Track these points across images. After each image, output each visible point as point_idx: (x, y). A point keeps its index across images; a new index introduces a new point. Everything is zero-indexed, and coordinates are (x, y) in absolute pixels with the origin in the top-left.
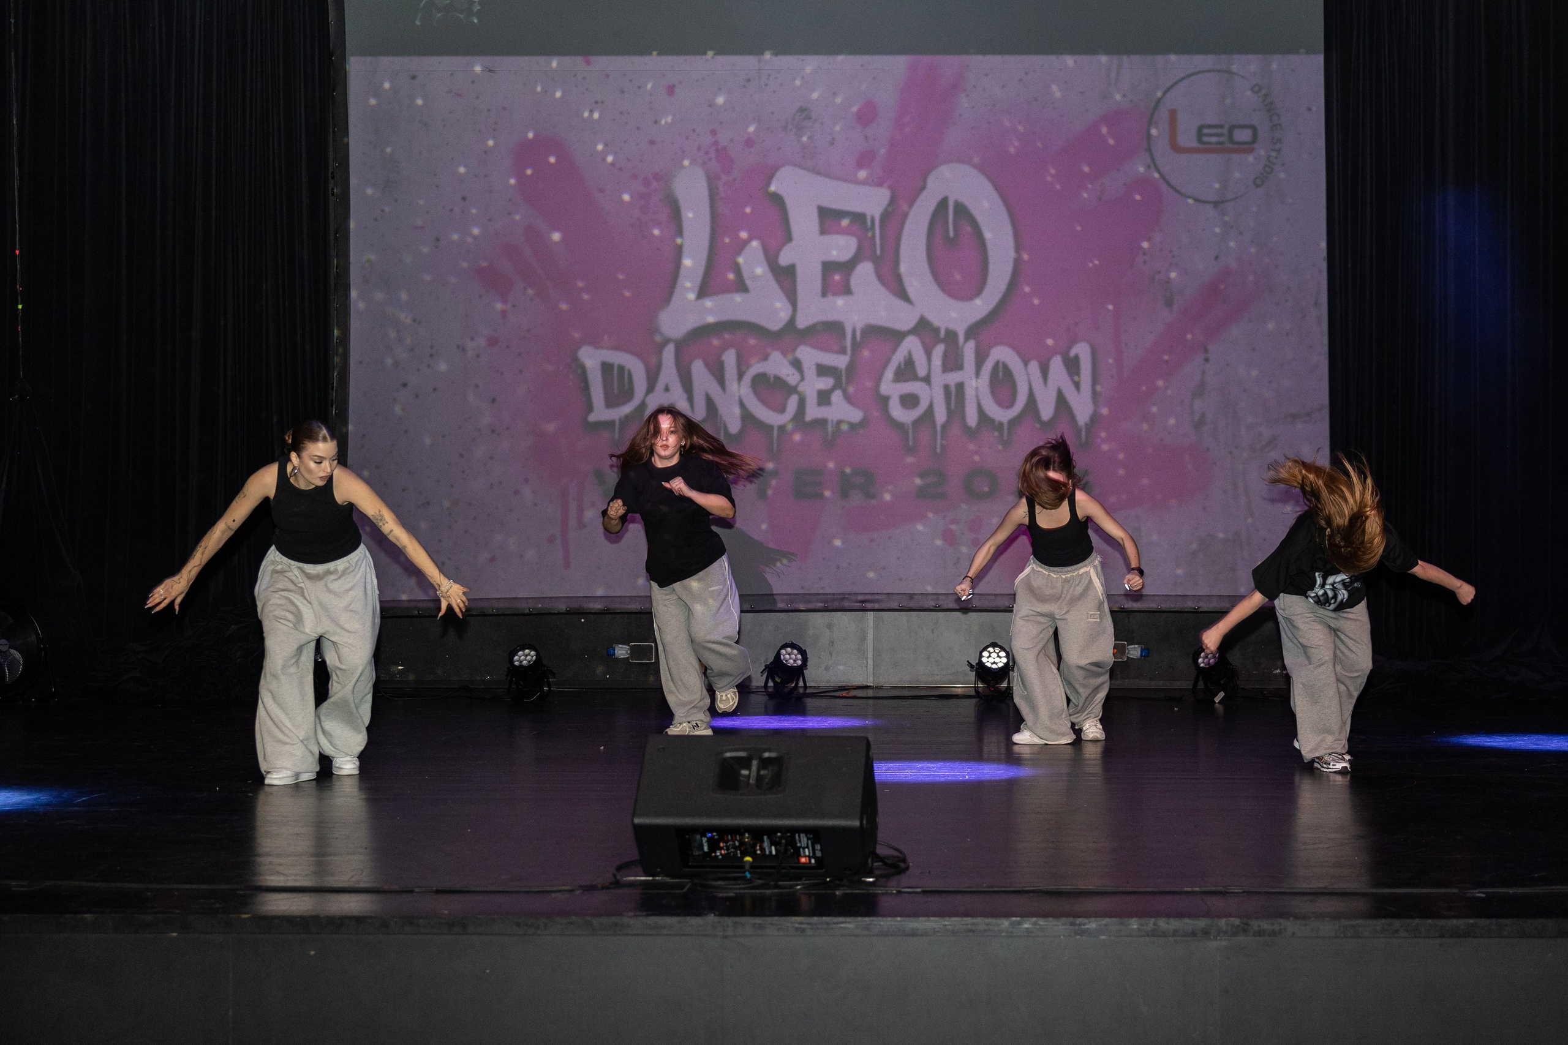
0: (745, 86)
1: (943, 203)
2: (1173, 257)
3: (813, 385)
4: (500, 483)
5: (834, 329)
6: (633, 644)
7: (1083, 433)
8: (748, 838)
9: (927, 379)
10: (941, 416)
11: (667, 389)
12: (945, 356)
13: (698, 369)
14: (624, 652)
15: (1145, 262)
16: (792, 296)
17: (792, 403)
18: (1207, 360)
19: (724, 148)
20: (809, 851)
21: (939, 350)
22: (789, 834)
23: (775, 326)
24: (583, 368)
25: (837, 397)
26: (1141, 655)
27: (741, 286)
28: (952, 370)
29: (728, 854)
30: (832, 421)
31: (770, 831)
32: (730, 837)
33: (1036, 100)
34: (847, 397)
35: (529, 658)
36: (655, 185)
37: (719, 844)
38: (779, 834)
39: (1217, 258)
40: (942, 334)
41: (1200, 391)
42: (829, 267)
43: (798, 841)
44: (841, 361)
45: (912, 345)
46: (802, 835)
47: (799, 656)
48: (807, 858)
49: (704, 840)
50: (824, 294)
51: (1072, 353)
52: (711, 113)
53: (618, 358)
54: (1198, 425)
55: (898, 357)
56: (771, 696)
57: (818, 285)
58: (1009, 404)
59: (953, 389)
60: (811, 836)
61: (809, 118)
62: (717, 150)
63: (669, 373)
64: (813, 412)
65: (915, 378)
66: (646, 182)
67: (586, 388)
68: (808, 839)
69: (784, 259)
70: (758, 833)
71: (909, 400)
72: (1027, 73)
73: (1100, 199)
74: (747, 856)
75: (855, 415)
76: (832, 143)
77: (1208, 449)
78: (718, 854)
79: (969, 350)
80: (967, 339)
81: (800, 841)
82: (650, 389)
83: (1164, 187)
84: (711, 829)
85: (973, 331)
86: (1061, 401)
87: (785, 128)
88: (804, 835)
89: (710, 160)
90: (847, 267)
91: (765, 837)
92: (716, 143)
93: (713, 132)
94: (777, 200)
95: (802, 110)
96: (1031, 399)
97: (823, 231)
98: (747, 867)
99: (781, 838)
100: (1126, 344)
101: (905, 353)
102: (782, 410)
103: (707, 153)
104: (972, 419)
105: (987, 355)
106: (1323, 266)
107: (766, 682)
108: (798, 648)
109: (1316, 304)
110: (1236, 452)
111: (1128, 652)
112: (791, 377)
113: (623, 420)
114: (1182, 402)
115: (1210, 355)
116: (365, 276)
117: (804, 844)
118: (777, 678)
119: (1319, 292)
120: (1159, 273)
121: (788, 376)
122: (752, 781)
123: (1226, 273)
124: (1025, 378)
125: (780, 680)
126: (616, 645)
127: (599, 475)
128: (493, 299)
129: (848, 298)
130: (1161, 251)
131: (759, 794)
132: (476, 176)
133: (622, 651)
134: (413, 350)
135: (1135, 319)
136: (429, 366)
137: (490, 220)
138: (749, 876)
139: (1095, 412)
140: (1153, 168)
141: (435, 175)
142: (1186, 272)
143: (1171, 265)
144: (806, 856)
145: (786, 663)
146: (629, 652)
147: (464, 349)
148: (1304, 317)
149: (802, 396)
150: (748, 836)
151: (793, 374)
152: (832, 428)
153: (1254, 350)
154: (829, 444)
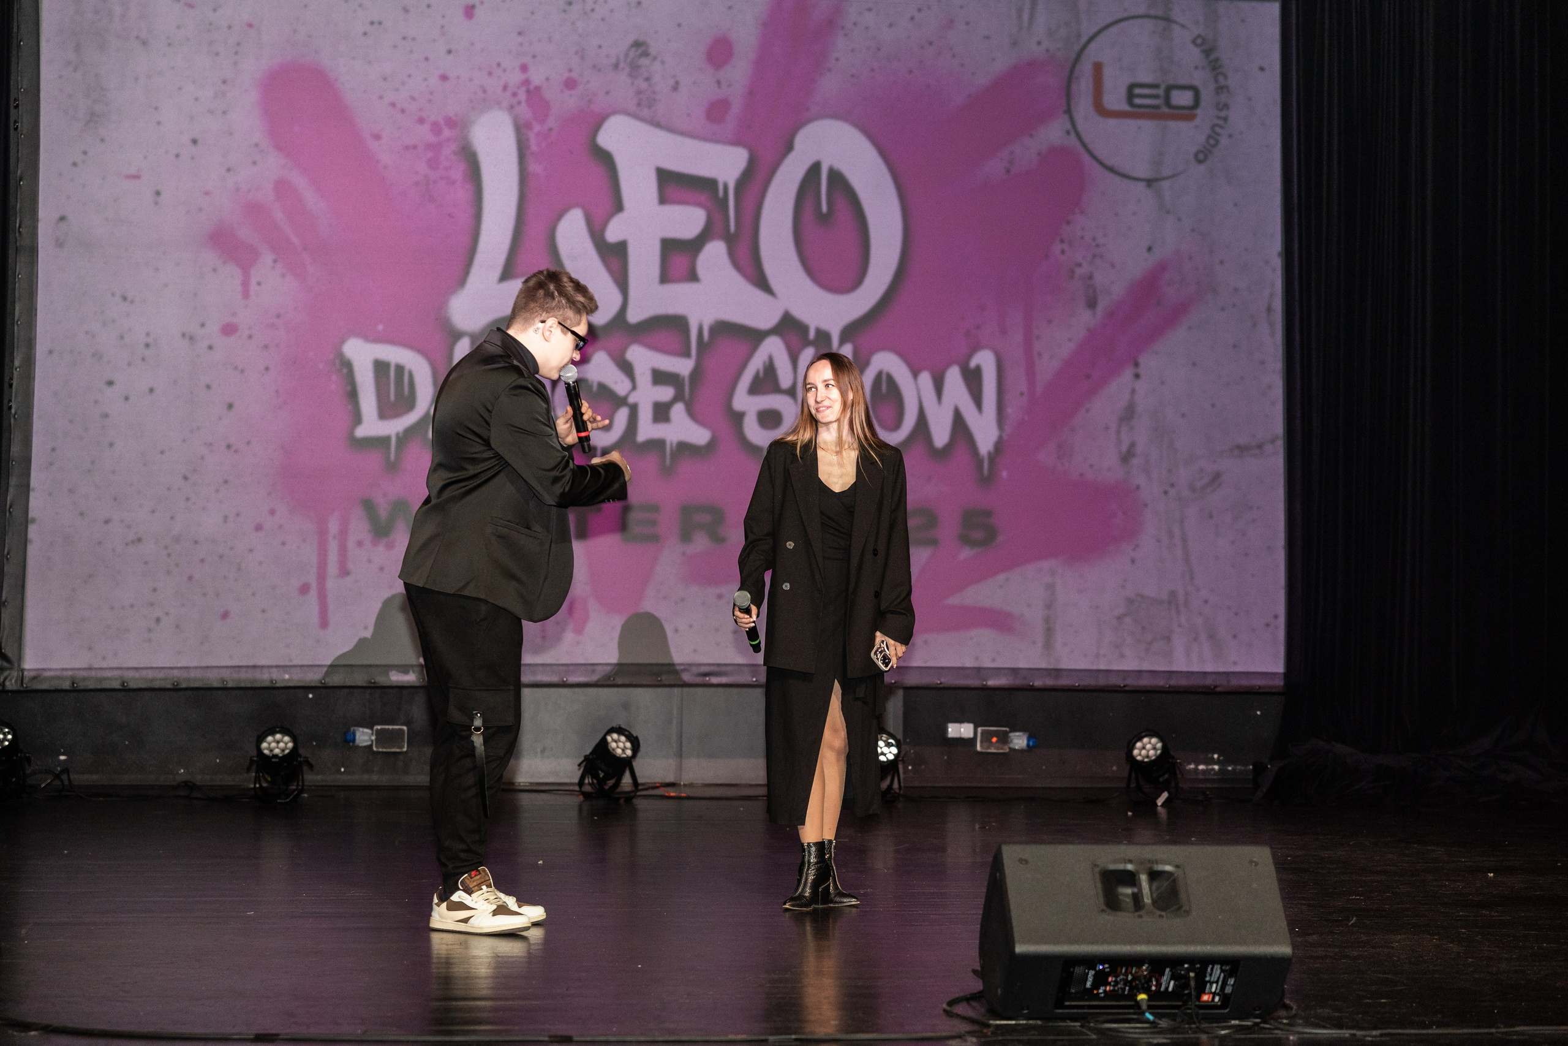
0: (565, 11)
1: (815, 168)
2: (1097, 246)
3: (648, 395)
4: (238, 515)
5: (675, 324)
6: (379, 728)
7: (986, 465)
8: (1146, 970)
15: (1063, 252)
16: (622, 282)
17: (622, 417)
18: (1137, 376)
19: (538, 89)
20: (1216, 989)
22: (1198, 966)
24: (346, 367)
25: (678, 411)
26: (1028, 745)
29: (1114, 990)
30: (671, 444)
31: (1174, 962)
32: (1123, 970)
33: (931, 43)
34: (691, 413)
35: (282, 745)
36: (447, 133)
37: (1108, 978)
38: (1186, 966)
39: (1150, 249)
40: (812, 335)
41: (1129, 414)
42: (670, 247)
43: (1208, 975)
44: (683, 367)
45: (774, 348)
46: (1215, 967)
47: (628, 745)
48: (1211, 996)
49: (1092, 973)
50: (665, 278)
51: (973, 363)
52: (521, 44)
53: (394, 354)
54: (1127, 457)
55: (756, 363)
56: (587, 796)
57: (655, 269)
58: (897, 423)
60: (1228, 968)
61: (646, 54)
62: (528, 91)
64: (647, 430)
65: (777, 389)
66: (436, 129)
67: (353, 395)
68: (1222, 971)
69: (613, 233)
70: (1158, 964)
71: (769, 418)
72: (920, 10)
73: (1008, 171)
74: (1140, 993)
75: (700, 436)
76: (676, 87)
77: (1138, 487)
78: (1101, 991)
80: (841, 340)
81: (1211, 975)
83: (1086, 158)
84: (1102, 959)
85: (850, 332)
86: (959, 422)
87: (616, 66)
88: (1219, 966)
89: (519, 103)
90: (694, 246)
91: (1168, 970)
92: (527, 82)
93: (524, 68)
94: (606, 159)
95: (637, 44)
96: (922, 421)
97: (663, 200)
98: (1144, 1007)
99: (1188, 970)
100: (1039, 354)
101: (766, 358)
103: (515, 94)
105: (868, 362)
106: (1277, 263)
107: (582, 778)
108: (627, 733)
109: (1269, 310)
110: (1172, 492)
111: (1011, 741)
112: (620, 384)
113: (401, 435)
114: (1107, 428)
115: (1141, 370)
116: (57, 240)
117: (1214, 978)
118: (600, 772)
119: (1272, 295)
120: (1079, 265)
121: (616, 383)
122: (1147, 900)
123: (1162, 268)
124: (915, 393)
125: (602, 775)
126: (356, 728)
127: (369, 506)
128: (231, 275)
129: (693, 286)
130: (1082, 237)
131: (1161, 916)
132: (211, 112)
133: (364, 736)
134: (122, 337)
135: (1050, 321)
136: (143, 359)
137: (229, 170)
138: (1151, 1017)
139: (1000, 438)
140: (1073, 135)
141: (156, 108)
142: (1113, 266)
143: (1094, 256)
144: (1211, 993)
145: (614, 753)
146: (373, 738)
147: (191, 338)
148: (1254, 325)
149: (634, 410)
150: (1147, 968)
151: (622, 382)
152: (671, 451)
153: (1194, 364)
154: (667, 472)
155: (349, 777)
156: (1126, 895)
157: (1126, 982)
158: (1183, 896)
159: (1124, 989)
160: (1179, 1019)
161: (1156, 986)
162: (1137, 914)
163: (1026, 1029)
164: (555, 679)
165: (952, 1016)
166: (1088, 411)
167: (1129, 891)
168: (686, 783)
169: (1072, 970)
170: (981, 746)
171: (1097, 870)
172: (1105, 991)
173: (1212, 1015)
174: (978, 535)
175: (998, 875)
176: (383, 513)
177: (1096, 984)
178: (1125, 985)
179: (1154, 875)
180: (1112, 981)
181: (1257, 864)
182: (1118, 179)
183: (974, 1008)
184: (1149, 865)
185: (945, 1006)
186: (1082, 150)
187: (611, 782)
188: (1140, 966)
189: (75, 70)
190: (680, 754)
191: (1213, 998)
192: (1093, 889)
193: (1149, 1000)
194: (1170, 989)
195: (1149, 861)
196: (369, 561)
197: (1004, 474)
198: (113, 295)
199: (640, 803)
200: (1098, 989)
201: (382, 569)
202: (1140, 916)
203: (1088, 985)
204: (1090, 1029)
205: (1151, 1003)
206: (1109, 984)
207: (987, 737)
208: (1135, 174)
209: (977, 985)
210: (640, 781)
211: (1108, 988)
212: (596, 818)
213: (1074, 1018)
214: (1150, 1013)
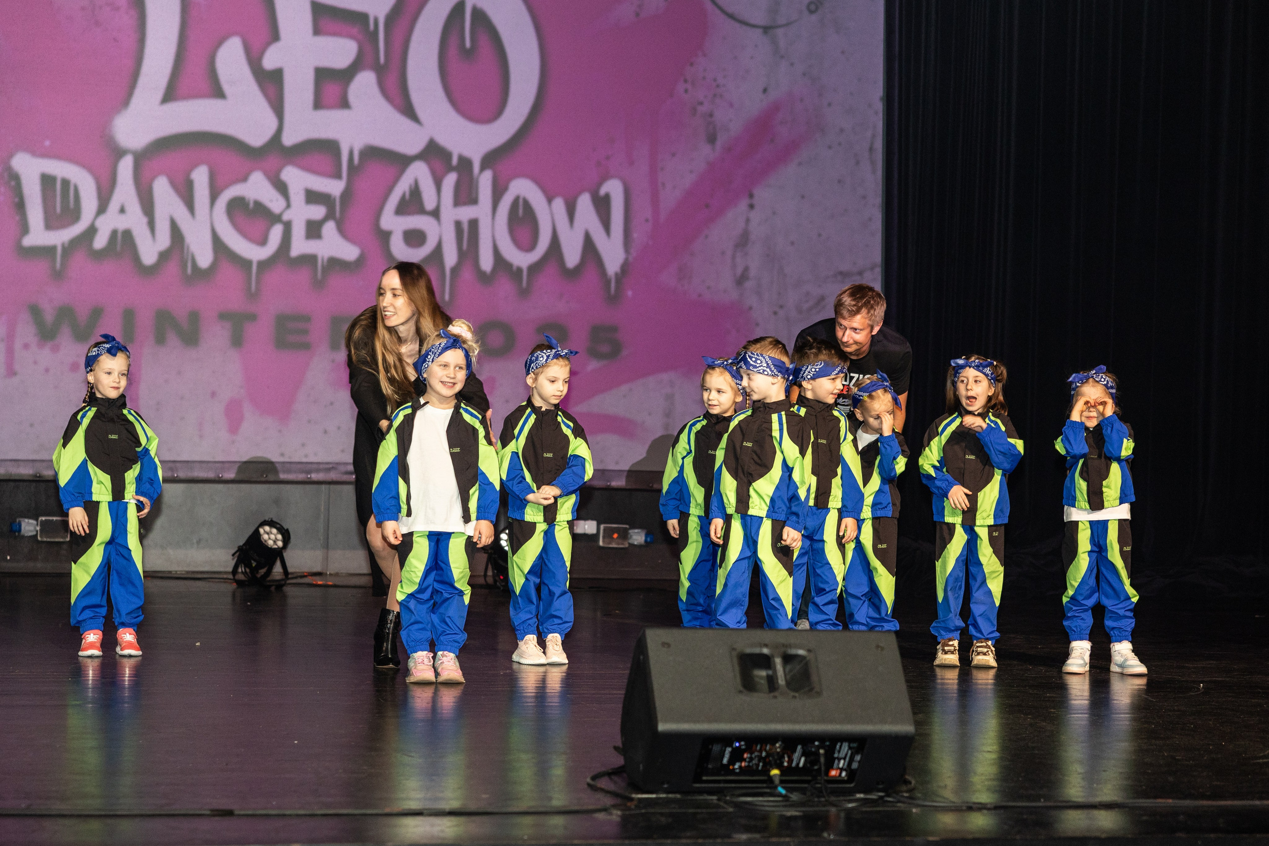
1: (459, 8)
2: (718, 86)
3: (301, 213)
5: (329, 147)
6: (44, 518)
7: (613, 285)
8: (779, 747)
9: (436, 213)
10: (450, 258)
11: (122, 210)
12: (458, 188)
13: (162, 187)
14: (32, 528)
15: (686, 91)
16: (278, 106)
17: (276, 233)
18: (752, 207)
20: (844, 764)
21: (450, 180)
22: (828, 743)
23: (257, 138)
24: (16, 178)
25: (329, 228)
26: (646, 541)
27: (218, 93)
28: (465, 203)
29: (749, 766)
30: (323, 258)
31: (805, 740)
32: (758, 747)
34: (342, 230)
37: (743, 755)
38: (817, 743)
39: (765, 91)
40: (455, 161)
41: (743, 241)
42: (323, 75)
43: (836, 752)
44: (335, 187)
45: (419, 172)
46: (844, 744)
47: (280, 537)
48: (838, 771)
49: (729, 750)
50: (318, 105)
51: (603, 191)
53: (61, 169)
54: (741, 280)
55: (403, 187)
56: (240, 583)
57: (309, 95)
58: (531, 246)
59: (465, 227)
60: (855, 745)
63: (125, 190)
64: (300, 246)
65: (421, 211)
67: (20, 206)
68: (850, 748)
69: (270, 61)
70: (791, 741)
71: (415, 238)
73: (637, 15)
74: (773, 769)
75: (349, 252)
77: (751, 308)
78: (736, 766)
79: (485, 181)
80: (483, 168)
81: (839, 752)
82: (102, 209)
83: (709, 5)
84: (739, 737)
85: (489, 160)
86: (589, 245)
88: (848, 744)
90: (346, 76)
91: (799, 747)
96: (555, 243)
97: (317, 31)
98: (777, 781)
99: (819, 747)
100: (663, 184)
101: (411, 181)
102: (262, 241)
104: (486, 262)
105: (506, 189)
106: (879, 106)
107: (236, 567)
108: (278, 526)
109: (871, 149)
111: (631, 536)
112: (275, 203)
113: (66, 245)
114: (723, 253)
115: (756, 201)
117: (842, 754)
118: (253, 562)
119: (874, 136)
120: (701, 103)
121: (271, 201)
122: (781, 681)
123: (775, 108)
124: (549, 218)
125: (254, 564)
126: (21, 519)
127: (35, 312)
129: (344, 112)
130: (704, 78)
131: (794, 697)
133: (29, 527)
135: (674, 155)
138: (783, 791)
139: (626, 260)
142: (731, 105)
143: (715, 95)
144: (838, 768)
145: (266, 544)
146: (38, 528)
148: (858, 163)
149: (288, 226)
150: (780, 745)
151: (277, 200)
152: (323, 266)
153: (803, 197)
154: (319, 285)
155: (14, 565)
156: (761, 677)
157: (760, 758)
158: (814, 678)
159: (758, 765)
160: (808, 793)
161: (788, 762)
162: (772, 694)
163: (667, 802)
164: (211, 475)
165: (596, 790)
166: (707, 237)
167: (763, 673)
168: (332, 572)
169: (710, 747)
170: (603, 541)
171: (734, 654)
172: (740, 767)
173: (839, 789)
174: (605, 349)
175: (641, 657)
176: (49, 317)
177: (732, 761)
178: (759, 761)
179: (788, 659)
180: (747, 757)
181: (882, 649)
182: (737, 25)
183: (615, 783)
184: (783, 650)
185: (589, 780)
187: (262, 571)
188: (773, 744)
190: (326, 546)
191: (841, 773)
192: (730, 672)
193: (782, 774)
194: (801, 765)
195: (783, 645)
196: (35, 363)
197: (630, 293)
199: (288, 590)
200: (734, 764)
201: (47, 370)
202: (775, 697)
203: (725, 761)
204: (726, 802)
205: (784, 778)
206: (745, 760)
207: (608, 533)
208: (752, 22)
209: (619, 761)
210: (290, 570)
211: (743, 764)
212: (249, 604)
213: (711, 792)
214: (784, 788)
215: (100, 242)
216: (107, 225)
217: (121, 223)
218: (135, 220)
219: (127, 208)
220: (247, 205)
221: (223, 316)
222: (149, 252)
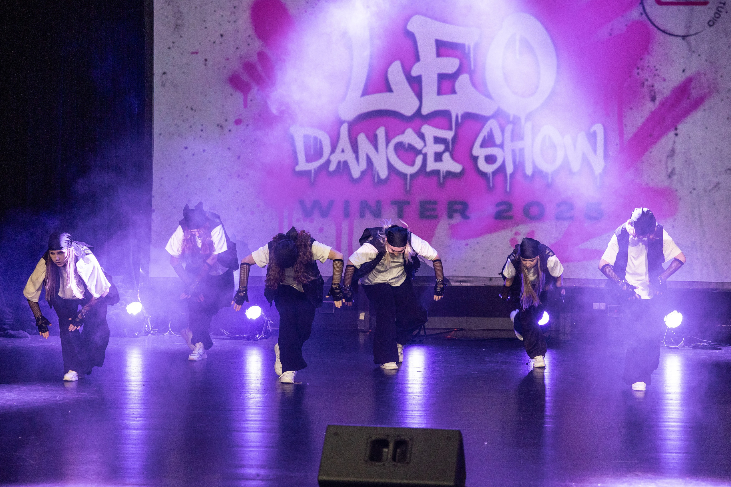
1: (513, 37)
2: (656, 70)
3: (432, 149)
4: (243, 207)
5: (445, 114)
7: (598, 180)
9: (501, 146)
10: (510, 169)
11: (343, 151)
12: (513, 132)
13: (362, 139)
15: (638, 74)
16: (419, 96)
17: (419, 159)
18: (676, 135)
21: (509, 129)
23: (409, 110)
24: (292, 137)
25: (446, 156)
27: (389, 89)
28: (517, 140)
30: (443, 172)
34: (453, 157)
39: (684, 71)
40: (511, 119)
41: (672, 154)
42: (442, 78)
44: (449, 135)
45: (493, 125)
50: (440, 93)
51: (593, 131)
54: (671, 175)
55: (484, 133)
57: (435, 88)
59: (517, 152)
63: (344, 141)
64: (431, 166)
65: (494, 145)
67: (294, 150)
69: (415, 72)
71: (490, 159)
73: (610, 34)
75: (457, 168)
77: (676, 190)
79: (528, 128)
80: (526, 121)
82: (333, 151)
83: (651, 26)
85: (530, 117)
86: (585, 160)
90: (453, 77)
94: (411, 36)
96: (566, 159)
100: (626, 125)
101: (488, 130)
102: (412, 164)
104: (529, 171)
105: (539, 131)
110: (694, 192)
112: (418, 144)
114: (660, 161)
115: (678, 132)
116: (162, 83)
120: (647, 80)
121: (416, 143)
123: (689, 80)
124: (562, 145)
127: (302, 203)
128: (239, 96)
129: (453, 96)
130: (648, 66)
131: (394, 465)
132: (229, 22)
134: (191, 127)
135: (631, 109)
136: (200, 137)
137: (237, 48)
139: (605, 167)
140: (644, 15)
141: (205, 21)
142: (664, 80)
143: (655, 75)
147: (221, 127)
149: (425, 156)
151: (420, 143)
152: (443, 175)
153: (706, 128)
154: (441, 185)
166: (651, 152)
174: (594, 214)
176: (309, 205)
179: (398, 442)
182: (668, 36)
186: (648, 22)
189: (169, 4)
198: (187, 107)
215: (332, 167)
216: (335, 159)
217: (342, 158)
218: (349, 156)
219: (345, 150)
220: (404, 146)
221: (394, 203)
222: (356, 171)
